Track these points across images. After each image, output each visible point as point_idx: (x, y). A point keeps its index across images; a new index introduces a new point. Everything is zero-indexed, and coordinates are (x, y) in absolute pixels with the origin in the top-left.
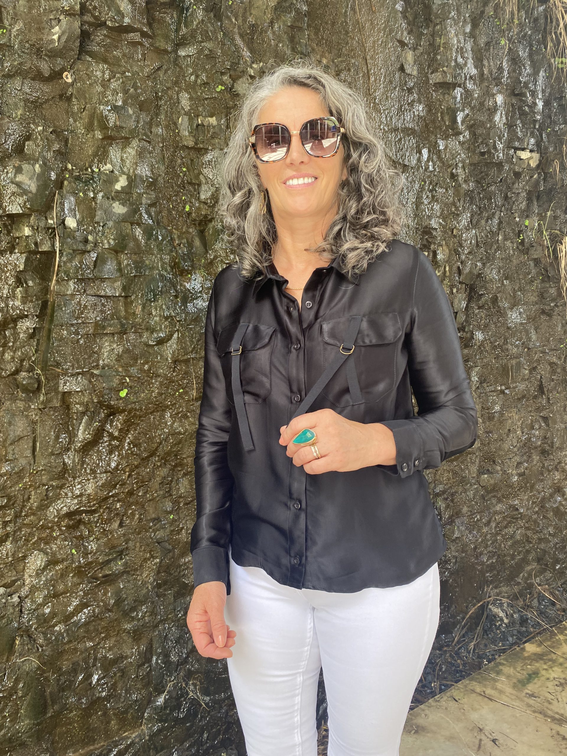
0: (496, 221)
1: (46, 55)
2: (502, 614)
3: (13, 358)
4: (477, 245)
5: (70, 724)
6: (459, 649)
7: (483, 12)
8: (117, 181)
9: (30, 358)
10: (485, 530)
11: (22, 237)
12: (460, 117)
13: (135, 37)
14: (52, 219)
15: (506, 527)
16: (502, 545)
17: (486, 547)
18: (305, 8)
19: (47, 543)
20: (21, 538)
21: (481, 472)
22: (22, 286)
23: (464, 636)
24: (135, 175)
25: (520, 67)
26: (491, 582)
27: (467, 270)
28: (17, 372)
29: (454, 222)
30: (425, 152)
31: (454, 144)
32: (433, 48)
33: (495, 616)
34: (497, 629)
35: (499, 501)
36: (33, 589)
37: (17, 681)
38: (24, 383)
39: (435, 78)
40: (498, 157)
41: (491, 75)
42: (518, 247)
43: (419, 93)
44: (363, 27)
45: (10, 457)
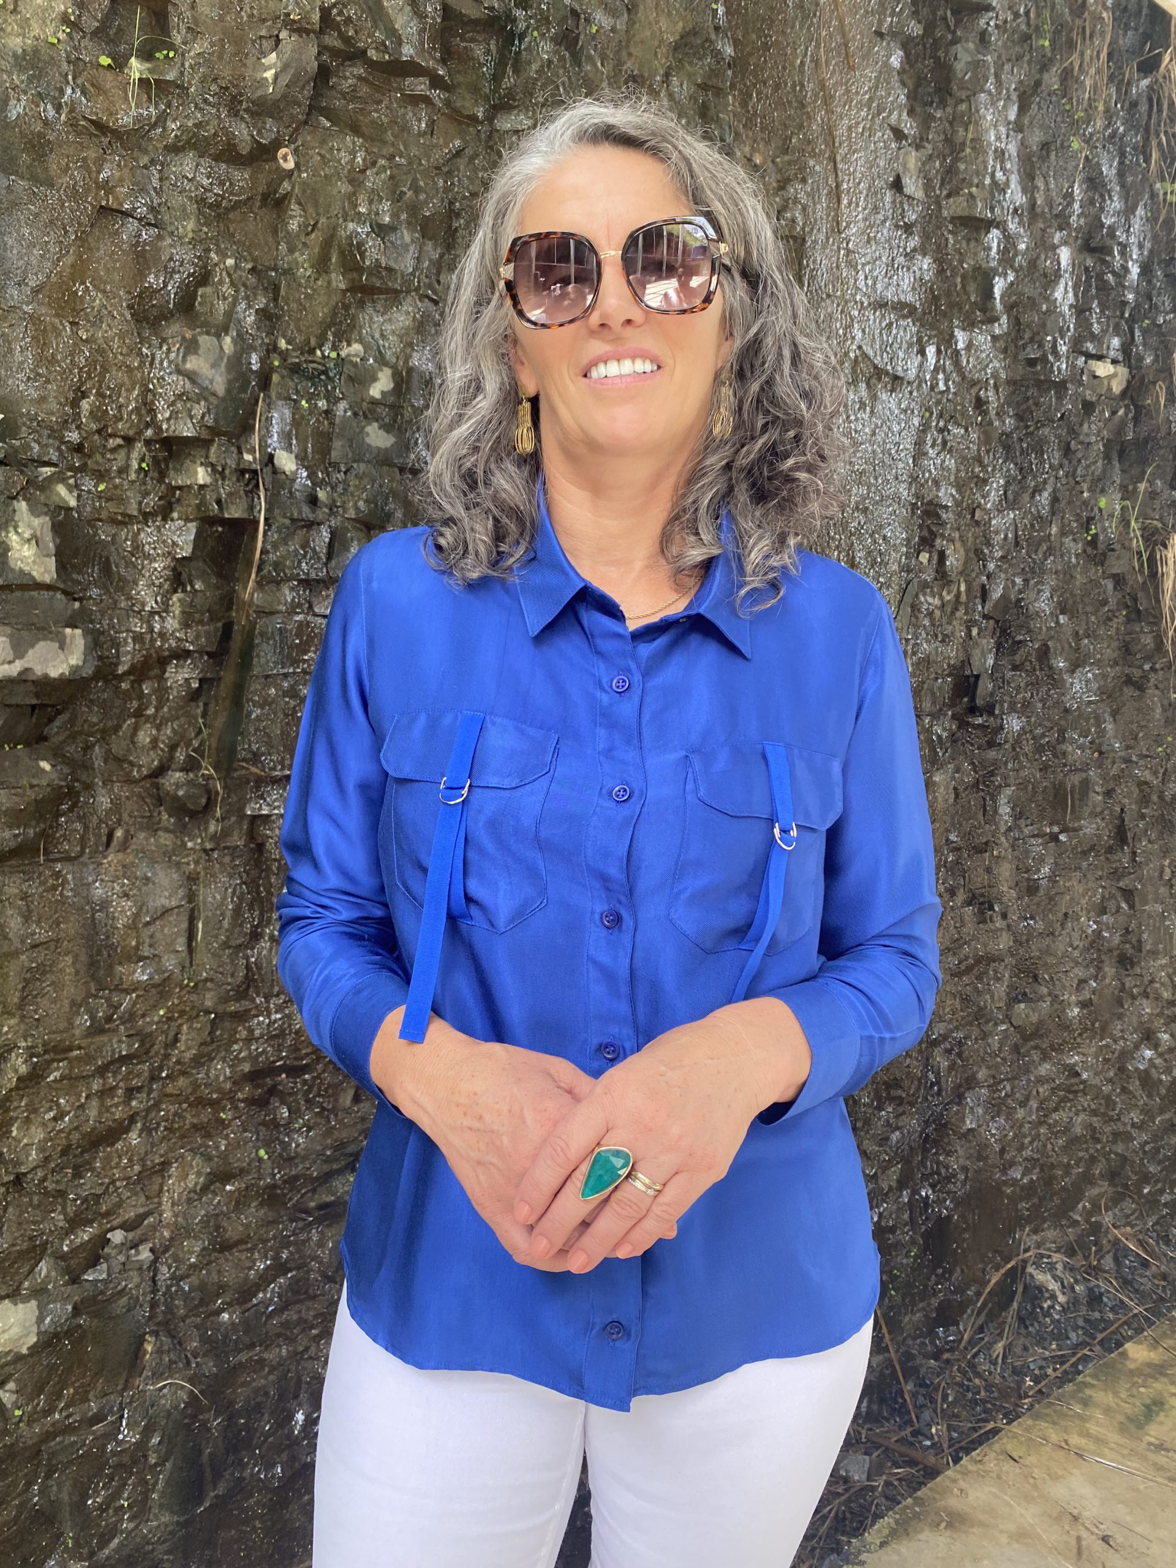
0: (1044, 498)
1: (247, 110)
2: (1053, 1286)
3: (155, 741)
4: (1017, 544)
5: (246, 1522)
6: (975, 1356)
7: (1038, 83)
8: (375, 379)
9: (188, 744)
10: (1020, 1113)
11: (190, 487)
12: (999, 286)
13: (421, 86)
14: (252, 451)
15: (1056, 1110)
16: (1049, 1146)
17: (1022, 1148)
18: (729, 51)
19: (209, 1136)
20: (158, 1124)
21: (1016, 997)
22: (184, 591)
23: (981, 1329)
24: (410, 370)
25: (1102, 196)
26: (1029, 1220)
27: (997, 593)
28: (161, 771)
29: (978, 496)
30: (931, 351)
31: (982, 339)
32: (952, 148)
33: (1041, 1289)
34: (1045, 1316)
35: (1045, 1057)
36: (182, 1232)
37: (147, 1433)
38: (181, 793)
39: (954, 207)
40: (1059, 370)
41: (1051, 208)
42: (1085, 551)
43: (926, 237)
44: (832, 97)
45: (146, 951)
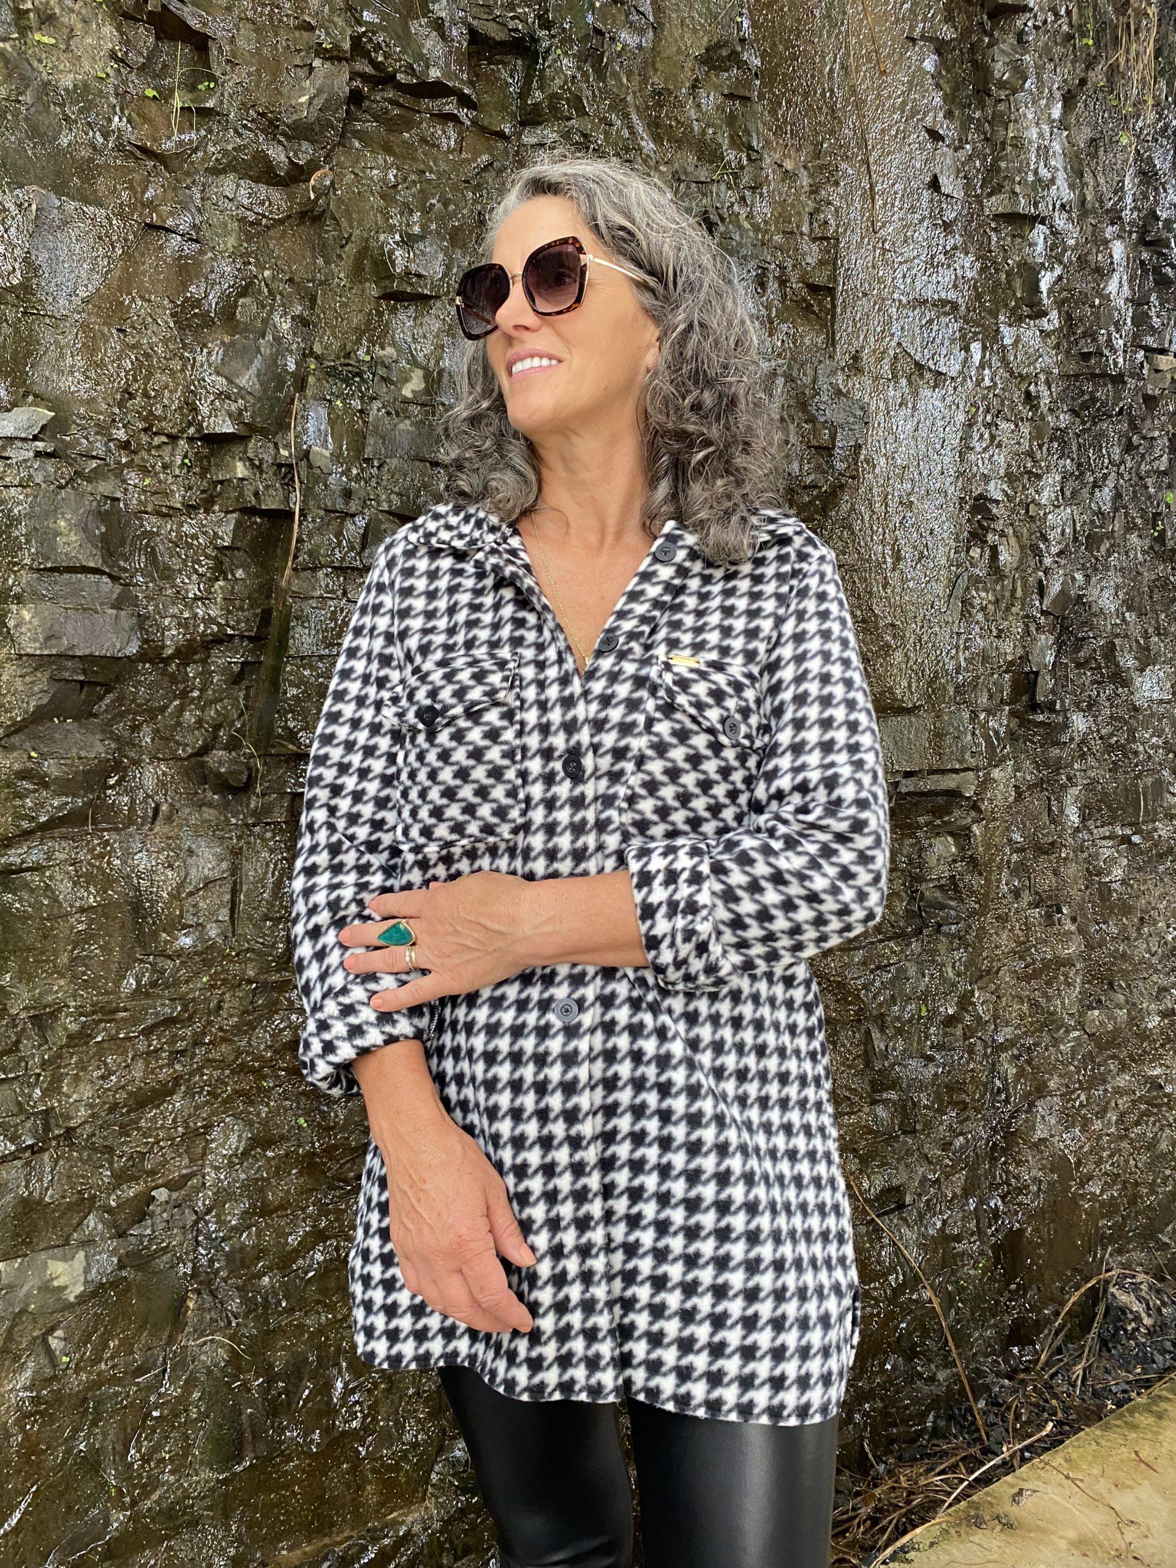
0: (1105, 495)
1: (284, 134)
2: (1137, 1307)
3: (200, 722)
4: (1076, 539)
5: (287, 1486)
6: (1052, 1377)
7: (1083, 82)
8: (407, 380)
9: (232, 724)
10: (1097, 1125)
11: (229, 481)
12: (1046, 281)
13: (450, 106)
14: (287, 446)
15: (1137, 1123)
16: (1132, 1162)
17: (1099, 1163)
18: (757, 62)
19: (251, 1103)
20: (202, 1088)
21: (1088, 1002)
22: (226, 579)
23: (1059, 1351)
24: (440, 373)
25: (1156, 189)
26: (1111, 1240)
27: (1055, 588)
28: (205, 750)
29: (1031, 491)
30: (976, 347)
31: (1030, 334)
32: (995, 145)
33: (1123, 1310)
34: (1129, 1339)
35: (1123, 1068)
36: (223, 1196)
37: (188, 1388)
38: (223, 770)
39: (995, 204)
40: (1116, 363)
41: (1101, 202)
42: (1151, 548)
43: (968, 235)
44: (864, 101)
45: (190, 920)
